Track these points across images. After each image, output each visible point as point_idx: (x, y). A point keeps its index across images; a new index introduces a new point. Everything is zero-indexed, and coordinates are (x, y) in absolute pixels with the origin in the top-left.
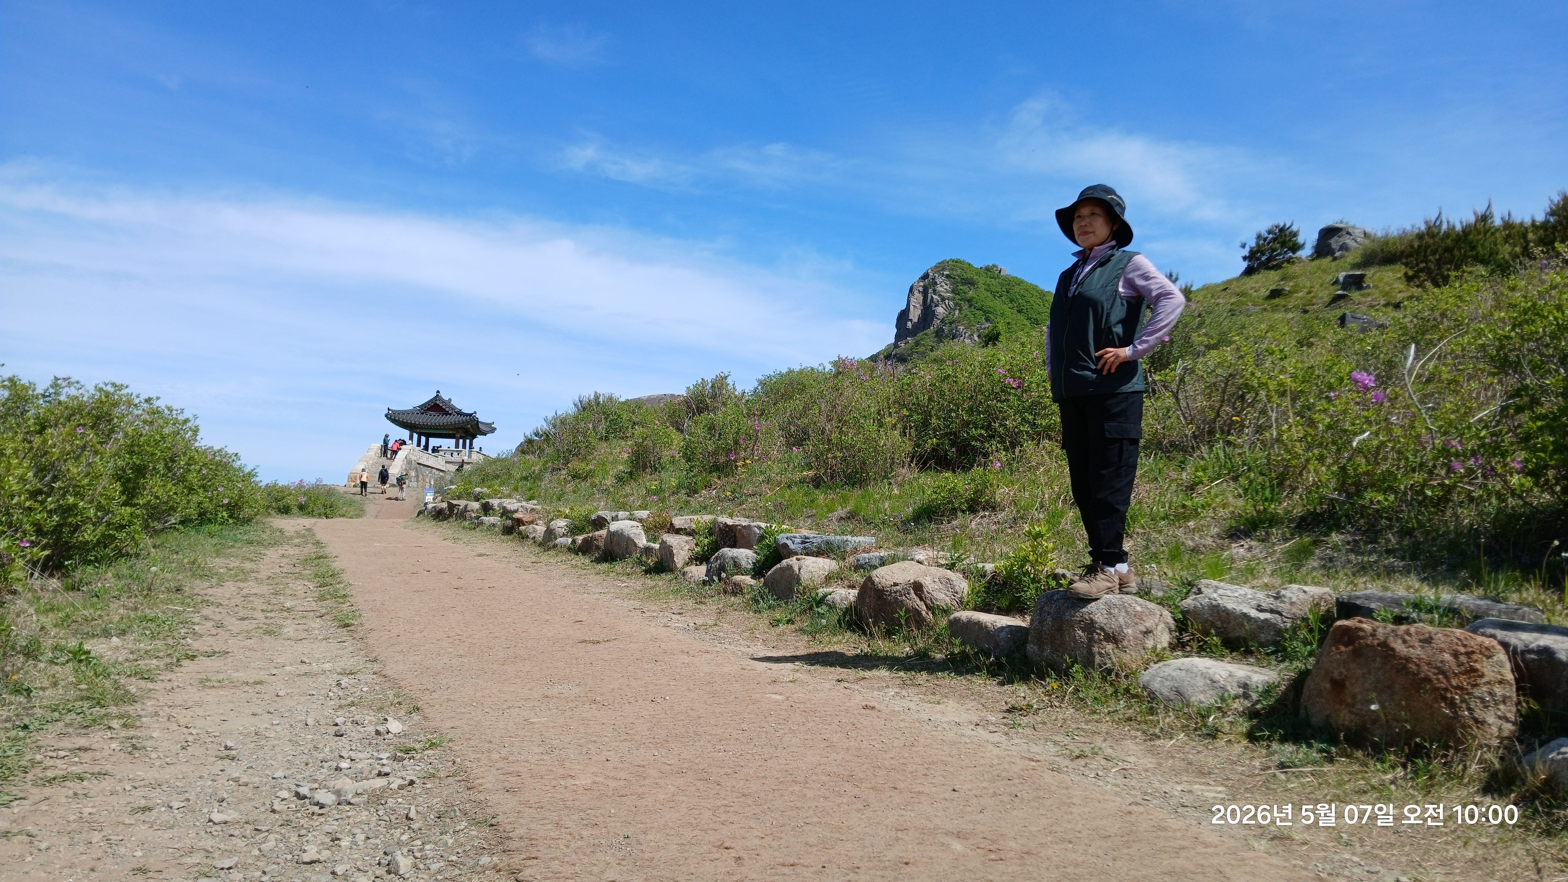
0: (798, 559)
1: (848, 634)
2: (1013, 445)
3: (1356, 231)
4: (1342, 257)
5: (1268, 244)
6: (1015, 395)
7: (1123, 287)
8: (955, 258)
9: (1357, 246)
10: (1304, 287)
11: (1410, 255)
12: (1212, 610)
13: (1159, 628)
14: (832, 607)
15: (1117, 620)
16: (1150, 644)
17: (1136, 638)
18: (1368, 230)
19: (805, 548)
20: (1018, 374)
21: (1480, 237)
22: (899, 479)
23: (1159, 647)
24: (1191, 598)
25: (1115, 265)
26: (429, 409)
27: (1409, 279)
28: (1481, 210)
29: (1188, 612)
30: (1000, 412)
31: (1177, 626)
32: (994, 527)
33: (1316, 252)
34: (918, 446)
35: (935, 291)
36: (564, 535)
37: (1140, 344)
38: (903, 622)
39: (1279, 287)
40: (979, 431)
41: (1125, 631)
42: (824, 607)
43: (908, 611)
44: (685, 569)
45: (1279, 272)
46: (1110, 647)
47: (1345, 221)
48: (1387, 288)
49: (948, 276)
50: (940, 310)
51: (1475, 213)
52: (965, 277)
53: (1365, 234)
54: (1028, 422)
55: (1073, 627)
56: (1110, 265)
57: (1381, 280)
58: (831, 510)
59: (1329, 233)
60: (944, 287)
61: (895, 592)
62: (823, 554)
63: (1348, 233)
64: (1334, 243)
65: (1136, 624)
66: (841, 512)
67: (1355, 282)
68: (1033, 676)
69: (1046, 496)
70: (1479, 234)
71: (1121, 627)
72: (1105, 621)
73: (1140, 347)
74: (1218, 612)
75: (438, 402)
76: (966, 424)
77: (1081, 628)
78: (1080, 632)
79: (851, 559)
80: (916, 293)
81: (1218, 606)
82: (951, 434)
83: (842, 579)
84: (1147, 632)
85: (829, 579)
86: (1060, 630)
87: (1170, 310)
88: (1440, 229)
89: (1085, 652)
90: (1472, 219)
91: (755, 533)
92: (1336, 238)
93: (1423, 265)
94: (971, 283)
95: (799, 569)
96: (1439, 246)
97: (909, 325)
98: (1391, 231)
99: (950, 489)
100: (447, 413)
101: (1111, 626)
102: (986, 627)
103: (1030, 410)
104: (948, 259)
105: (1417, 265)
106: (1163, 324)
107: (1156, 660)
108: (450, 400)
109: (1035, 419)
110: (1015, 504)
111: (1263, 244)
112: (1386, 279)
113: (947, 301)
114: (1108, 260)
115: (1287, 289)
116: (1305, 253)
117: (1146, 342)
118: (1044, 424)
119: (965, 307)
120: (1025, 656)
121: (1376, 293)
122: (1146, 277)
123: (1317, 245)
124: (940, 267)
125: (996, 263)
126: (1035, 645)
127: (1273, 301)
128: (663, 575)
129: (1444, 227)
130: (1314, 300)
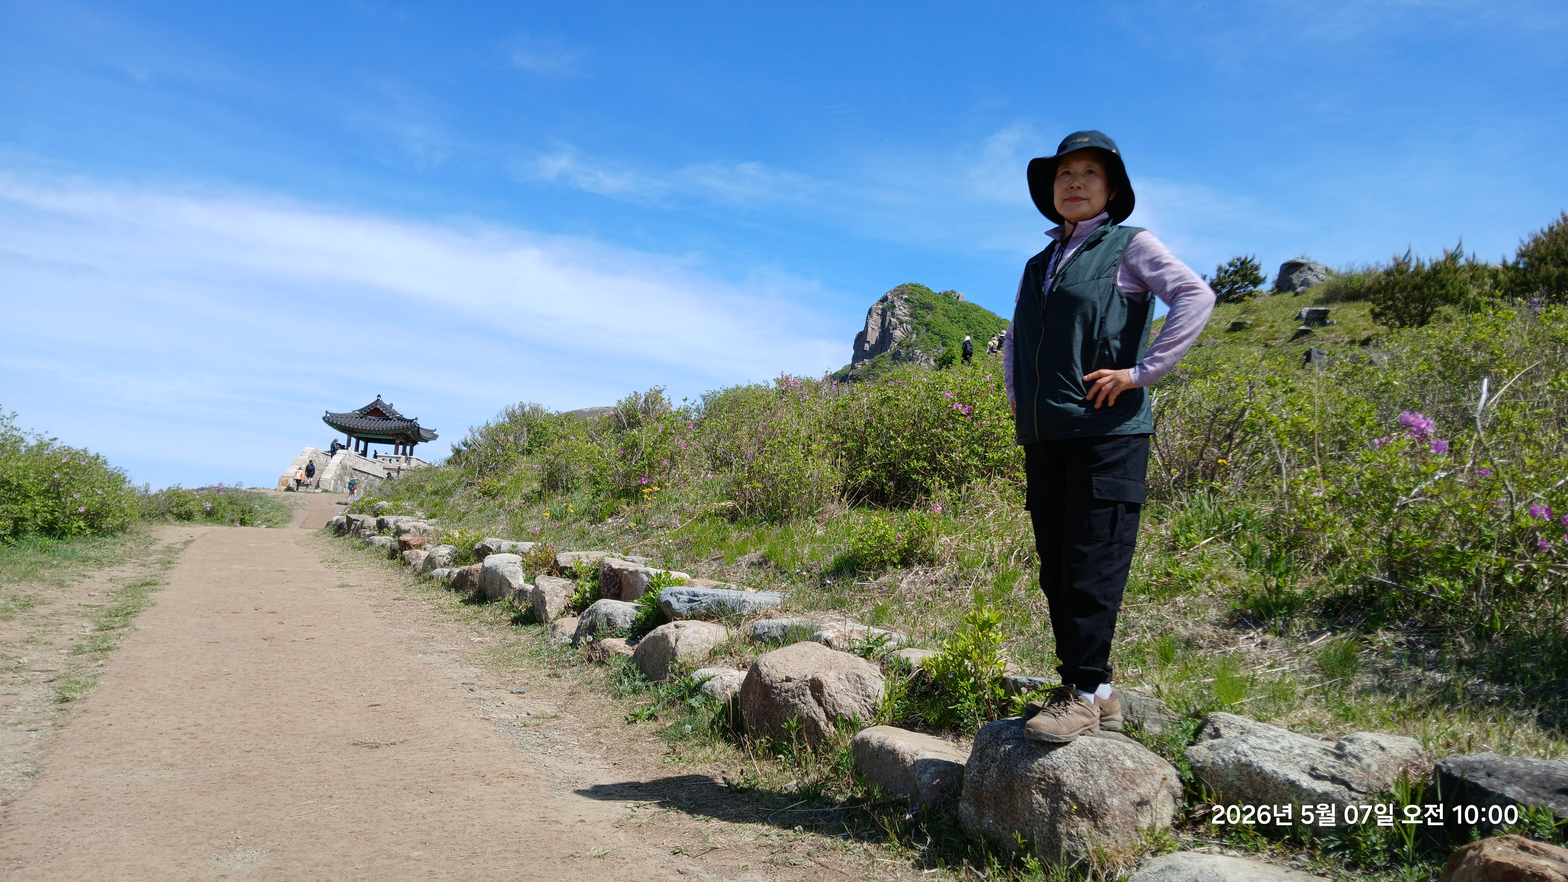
0: (677, 627)
1: (720, 746)
2: (960, 481)
3: (1318, 267)
4: (1303, 292)
5: (1229, 277)
6: (964, 423)
7: (1122, 279)
8: (914, 282)
9: (1319, 282)
10: (1267, 321)
11: (1378, 292)
12: (1241, 771)
13: (1160, 796)
14: (710, 698)
15: (1096, 782)
16: (1145, 822)
17: (1124, 813)
18: (1330, 267)
19: (691, 609)
20: (968, 399)
21: (1450, 276)
22: (827, 516)
23: (1159, 825)
24: (1205, 743)
25: (1110, 246)
26: (368, 414)
27: (1376, 316)
28: (1451, 248)
29: (1202, 769)
30: (946, 441)
31: (1185, 791)
32: (930, 588)
33: (1277, 287)
34: (851, 477)
35: (893, 315)
36: (445, 565)
37: (1151, 363)
38: (793, 735)
39: (1240, 320)
40: (920, 464)
41: (1108, 801)
42: (699, 697)
43: (800, 720)
44: (556, 622)
45: (1240, 305)
46: (1084, 826)
47: (1306, 256)
48: (1352, 325)
49: (906, 300)
50: (898, 333)
51: (1445, 251)
52: (924, 301)
53: (1327, 270)
54: (977, 454)
55: (1028, 786)
56: (1102, 247)
57: (1345, 316)
58: (741, 553)
59: (1290, 268)
60: (902, 311)
61: (786, 692)
62: (713, 618)
63: (1310, 269)
64: (1296, 278)
65: (1125, 789)
66: (753, 556)
67: (1319, 318)
68: (965, 861)
69: (996, 550)
70: (1449, 272)
71: (1102, 794)
72: (1077, 783)
73: (1151, 368)
74: (1249, 773)
75: (378, 407)
76: (907, 454)
77: (1041, 790)
78: (1039, 797)
79: (746, 627)
80: (875, 316)
81: (1249, 765)
82: (890, 465)
83: (731, 654)
84: (1142, 803)
85: (714, 656)
86: (1009, 788)
87: (1193, 313)
88: (1409, 267)
89: (1045, 829)
90: (1441, 257)
91: (642, 581)
92: (1297, 273)
93: (1390, 303)
94: (929, 308)
95: (677, 641)
96: (1409, 283)
97: (867, 347)
98: (1355, 267)
99: (879, 537)
100: (387, 419)
101: (1088, 791)
102: (903, 760)
103: (980, 440)
104: (907, 283)
105: (1385, 302)
106: (1184, 333)
107: (1153, 848)
108: (391, 405)
109: (986, 452)
110: (958, 558)
111: (1224, 277)
112: (1350, 316)
113: (905, 325)
114: (1099, 241)
115: (1249, 322)
116: (1266, 287)
117: (1160, 359)
118: (996, 458)
119: (923, 331)
120: (956, 821)
121: (1340, 330)
122: (1156, 264)
123: (1279, 279)
124: (900, 291)
125: (955, 290)
126: (971, 804)
127: (1234, 334)
128: (530, 628)
129: (1413, 264)
130: (1277, 335)
